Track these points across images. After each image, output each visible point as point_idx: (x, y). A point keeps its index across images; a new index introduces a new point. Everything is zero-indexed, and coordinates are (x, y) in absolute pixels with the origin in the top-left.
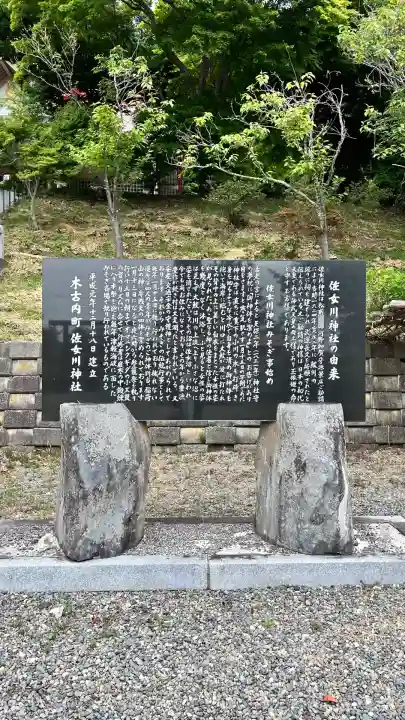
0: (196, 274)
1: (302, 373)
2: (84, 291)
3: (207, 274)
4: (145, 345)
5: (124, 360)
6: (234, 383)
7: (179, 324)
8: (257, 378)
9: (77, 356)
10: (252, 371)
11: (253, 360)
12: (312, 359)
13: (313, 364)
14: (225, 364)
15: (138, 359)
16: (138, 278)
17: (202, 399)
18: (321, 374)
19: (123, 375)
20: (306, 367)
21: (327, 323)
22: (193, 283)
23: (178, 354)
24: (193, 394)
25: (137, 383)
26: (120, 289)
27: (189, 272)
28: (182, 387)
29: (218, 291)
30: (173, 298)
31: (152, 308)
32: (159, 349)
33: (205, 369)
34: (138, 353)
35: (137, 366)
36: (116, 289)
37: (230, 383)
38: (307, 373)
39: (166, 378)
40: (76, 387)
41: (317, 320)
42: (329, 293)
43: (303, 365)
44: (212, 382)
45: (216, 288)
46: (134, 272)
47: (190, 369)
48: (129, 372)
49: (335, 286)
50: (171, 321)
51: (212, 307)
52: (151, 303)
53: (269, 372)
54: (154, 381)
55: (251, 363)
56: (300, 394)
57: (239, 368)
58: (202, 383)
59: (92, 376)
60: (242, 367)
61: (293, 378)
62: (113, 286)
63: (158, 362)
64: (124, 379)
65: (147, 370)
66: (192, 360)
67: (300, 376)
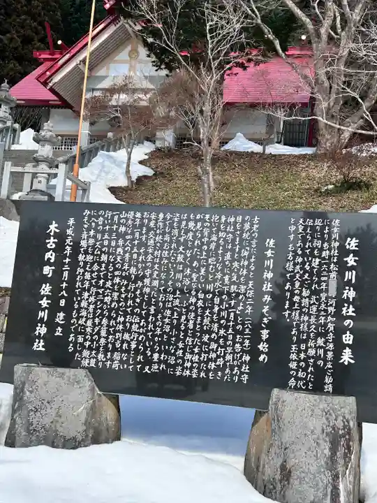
0: (184, 223)
1: (306, 351)
2: (61, 237)
3: (196, 223)
4: (119, 302)
5: (94, 318)
6: (218, 357)
7: (160, 280)
8: (247, 352)
9: (43, 310)
10: (242, 344)
11: (244, 330)
12: (318, 335)
13: (320, 341)
14: (210, 332)
15: (110, 318)
16: (119, 224)
17: (178, 373)
18: (330, 355)
19: (92, 335)
20: (311, 344)
21: (340, 290)
22: (179, 232)
23: (155, 315)
24: (168, 365)
25: (106, 347)
26: (99, 236)
27: (176, 219)
28: (156, 356)
29: (208, 244)
30: (155, 250)
31: (131, 259)
32: (134, 307)
33: (185, 336)
34: (110, 310)
35: (108, 326)
36: (94, 237)
37: (214, 356)
38: (312, 352)
39: (139, 343)
40: (39, 346)
41: (327, 285)
42: (344, 252)
43: (306, 341)
44: (192, 353)
45: (206, 239)
46: (116, 218)
47: (167, 334)
48: (98, 333)
49: (352, 244)
50: (151, 275)
51: (199, 261)
52: (131, 254)
53: (263, 347)
54: (125, 346)
55: (242, 333)
56: (301, 379)
57: (226, 339)
58: (180, 353)
59: (57, 334)
60: (230, 337)
61: (293, 356)
62: (92, 233)
63: (131, 324)
64: (92, 341)
65: (119, 331)
66: (171, 324)
67: (302, 356)
